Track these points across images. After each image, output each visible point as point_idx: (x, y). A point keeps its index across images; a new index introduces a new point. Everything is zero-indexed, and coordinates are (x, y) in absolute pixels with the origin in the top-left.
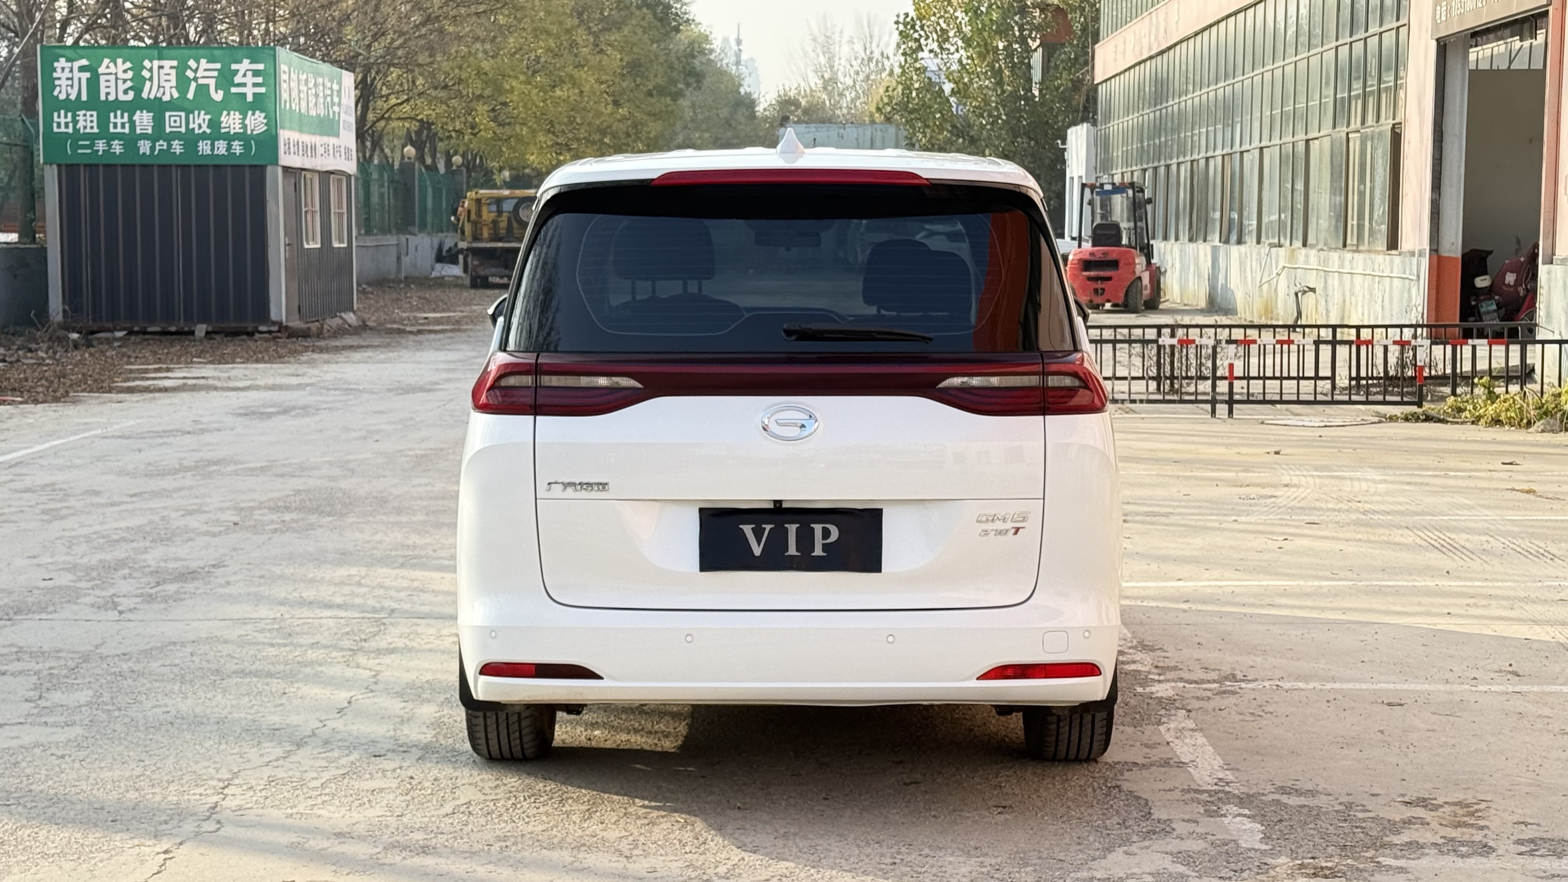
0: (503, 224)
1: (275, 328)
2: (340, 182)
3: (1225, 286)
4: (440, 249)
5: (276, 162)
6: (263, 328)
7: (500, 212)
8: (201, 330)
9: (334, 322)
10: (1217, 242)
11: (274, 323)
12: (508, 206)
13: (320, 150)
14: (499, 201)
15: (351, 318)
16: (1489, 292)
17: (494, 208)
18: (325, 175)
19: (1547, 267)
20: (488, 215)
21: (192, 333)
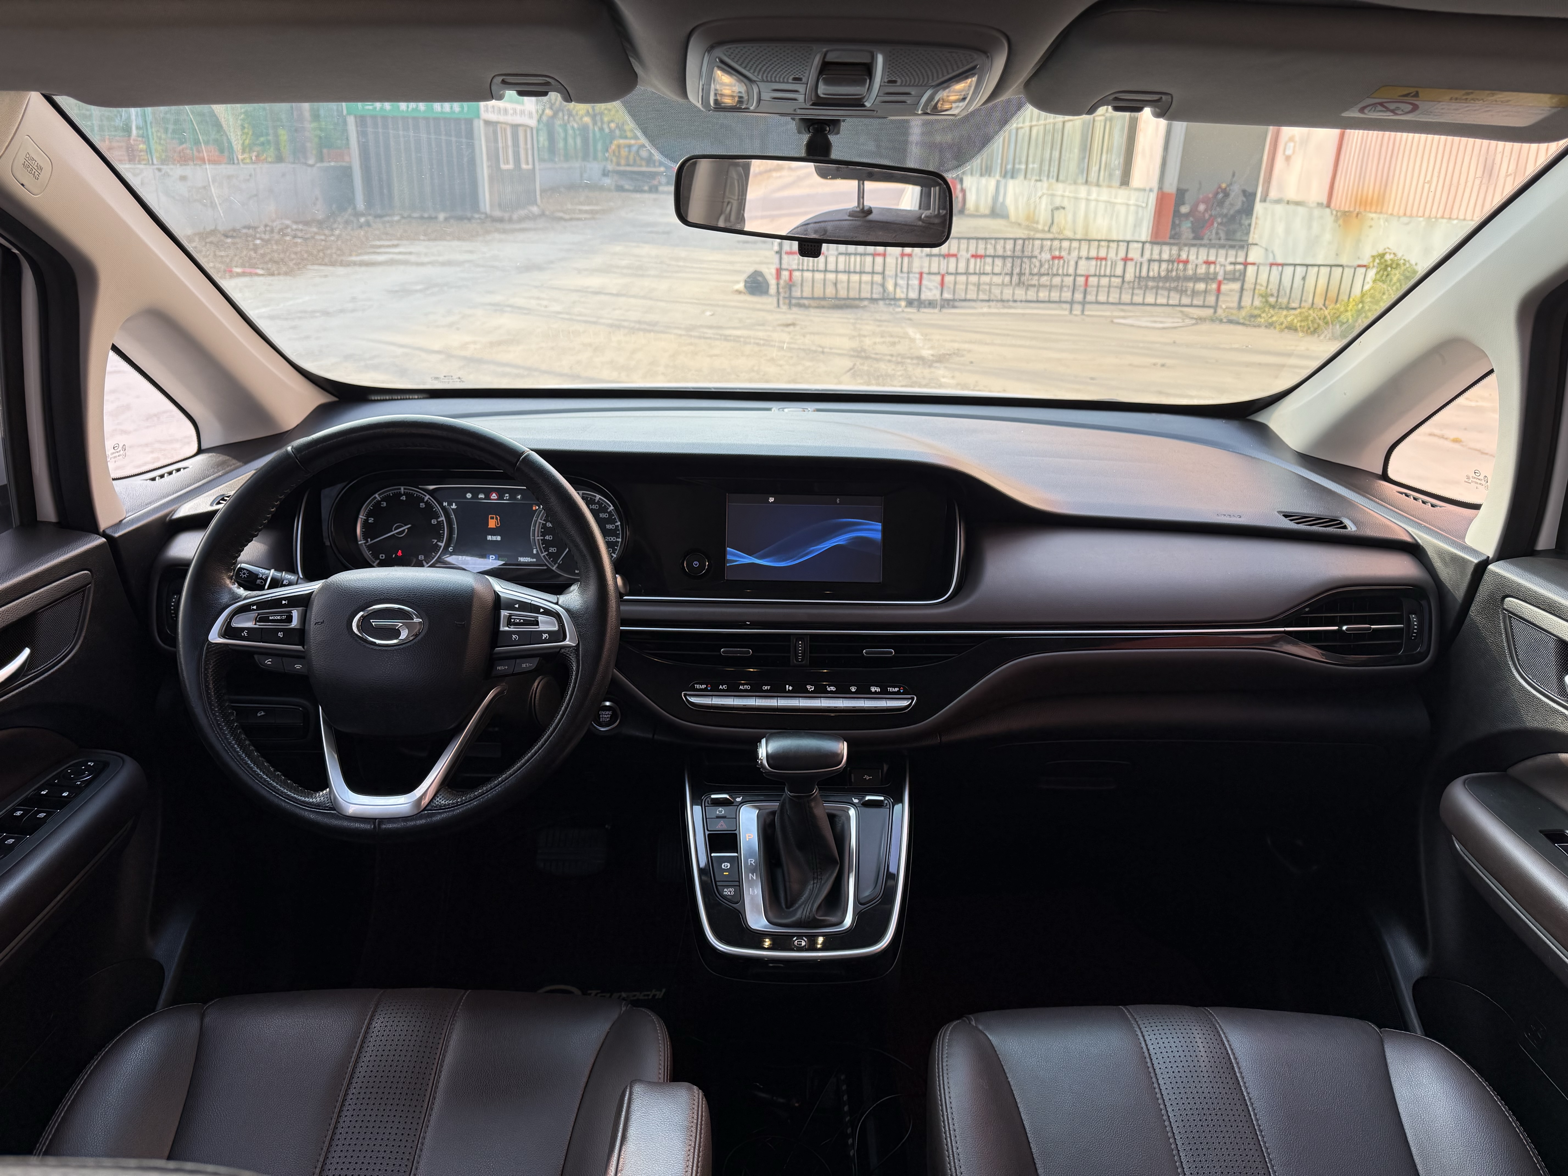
0: (631, 158)
1: (483, 216)
2: (526, 131)
3: (1003, 203)
4: (604, 170)
5: (478, 117)
6: (477, 216)
7: (630, 151)
8: (442, 216)
9: (522, 212)
10: (998, 177)
11: (482, 213)
12: (634, 149)
13: (511, 112)
14: (630, 146)
15: (535, 209)
16: (1187, 216)
17: (627, 149)
18: (515, 127)
19: (1263, 205)
20: (624, 152)
21: (436, 218)
